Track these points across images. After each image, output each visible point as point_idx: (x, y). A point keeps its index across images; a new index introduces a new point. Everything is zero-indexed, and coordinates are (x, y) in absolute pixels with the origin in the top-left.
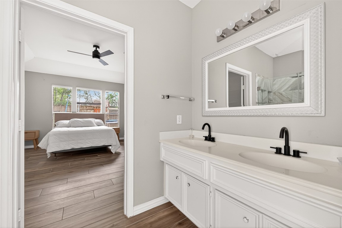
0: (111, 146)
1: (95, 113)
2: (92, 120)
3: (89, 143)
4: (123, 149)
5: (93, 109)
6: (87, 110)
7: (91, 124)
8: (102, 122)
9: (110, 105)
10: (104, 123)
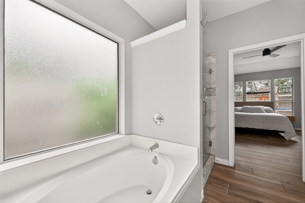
0: (283, 132)
1: (261, 101)
2: (261, 108)
3: (261, 126)
4: (301, 139)
5: (259, 97)
6: (252, 98)
7: (260, 111)
8: (272, 110)
9: (279, 92)
10: (274, 110)
